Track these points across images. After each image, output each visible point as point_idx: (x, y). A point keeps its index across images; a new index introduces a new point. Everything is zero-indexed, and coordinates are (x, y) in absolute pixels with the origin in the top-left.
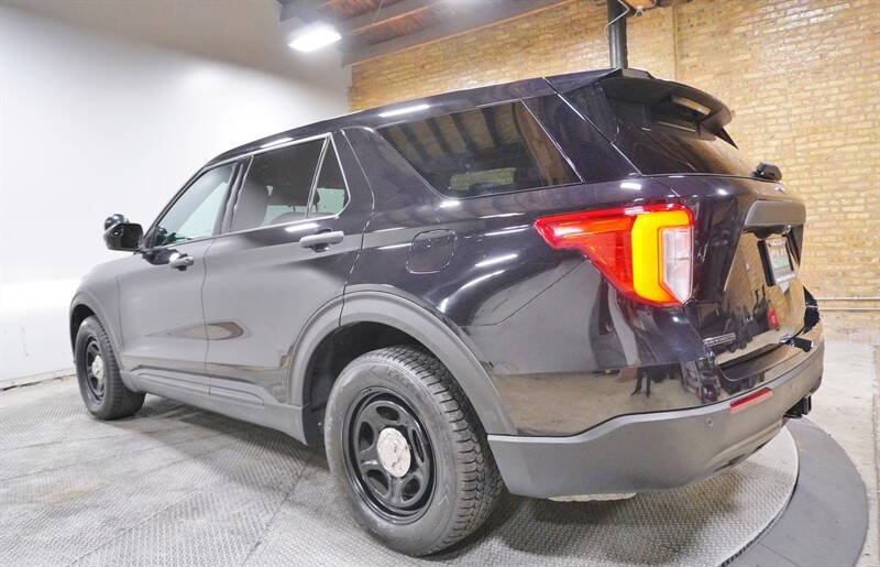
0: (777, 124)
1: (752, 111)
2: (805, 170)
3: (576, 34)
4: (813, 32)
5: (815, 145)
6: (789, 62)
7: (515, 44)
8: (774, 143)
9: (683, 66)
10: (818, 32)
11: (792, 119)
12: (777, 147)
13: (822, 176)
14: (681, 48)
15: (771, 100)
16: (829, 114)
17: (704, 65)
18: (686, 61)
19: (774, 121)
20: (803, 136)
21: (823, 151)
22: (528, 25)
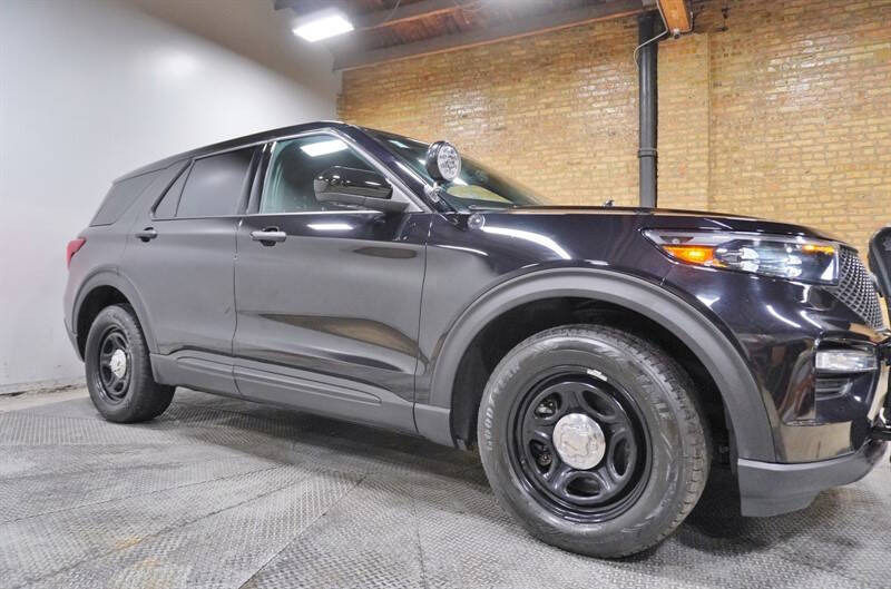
0: (813, 159)
1: (787, 145)
2: (841, 207)
3: (601, 55)
4: (852, 69)
5: (851, 182)
6: (826, 98)
7: (534, 61)
8: (809, 178)
9: (716, 95)
10: (857, 69)
11: (829, 155)
12: (812, 182)
13: (858, 215)
14: (713, 77)
15: (808, 135)
16: (867, 152)
17: (738, 95)
18: (719, 91)
19: (810, 156)
20: (840, 173)
21: (860, 189)
22: (547, 42)
